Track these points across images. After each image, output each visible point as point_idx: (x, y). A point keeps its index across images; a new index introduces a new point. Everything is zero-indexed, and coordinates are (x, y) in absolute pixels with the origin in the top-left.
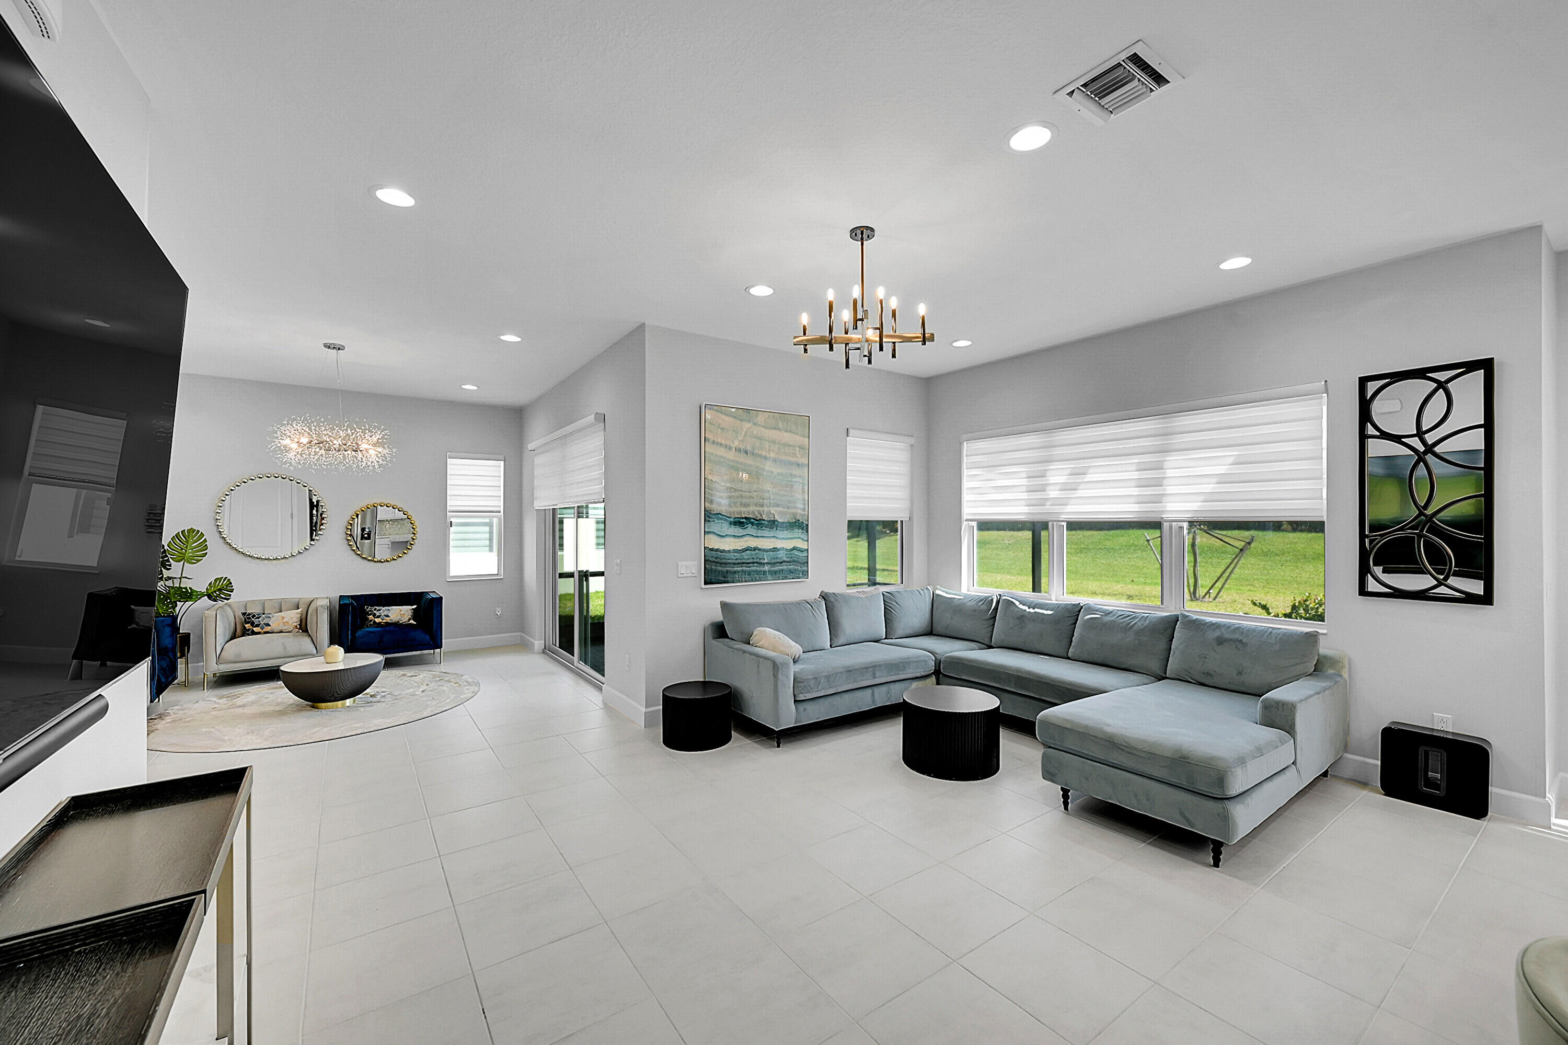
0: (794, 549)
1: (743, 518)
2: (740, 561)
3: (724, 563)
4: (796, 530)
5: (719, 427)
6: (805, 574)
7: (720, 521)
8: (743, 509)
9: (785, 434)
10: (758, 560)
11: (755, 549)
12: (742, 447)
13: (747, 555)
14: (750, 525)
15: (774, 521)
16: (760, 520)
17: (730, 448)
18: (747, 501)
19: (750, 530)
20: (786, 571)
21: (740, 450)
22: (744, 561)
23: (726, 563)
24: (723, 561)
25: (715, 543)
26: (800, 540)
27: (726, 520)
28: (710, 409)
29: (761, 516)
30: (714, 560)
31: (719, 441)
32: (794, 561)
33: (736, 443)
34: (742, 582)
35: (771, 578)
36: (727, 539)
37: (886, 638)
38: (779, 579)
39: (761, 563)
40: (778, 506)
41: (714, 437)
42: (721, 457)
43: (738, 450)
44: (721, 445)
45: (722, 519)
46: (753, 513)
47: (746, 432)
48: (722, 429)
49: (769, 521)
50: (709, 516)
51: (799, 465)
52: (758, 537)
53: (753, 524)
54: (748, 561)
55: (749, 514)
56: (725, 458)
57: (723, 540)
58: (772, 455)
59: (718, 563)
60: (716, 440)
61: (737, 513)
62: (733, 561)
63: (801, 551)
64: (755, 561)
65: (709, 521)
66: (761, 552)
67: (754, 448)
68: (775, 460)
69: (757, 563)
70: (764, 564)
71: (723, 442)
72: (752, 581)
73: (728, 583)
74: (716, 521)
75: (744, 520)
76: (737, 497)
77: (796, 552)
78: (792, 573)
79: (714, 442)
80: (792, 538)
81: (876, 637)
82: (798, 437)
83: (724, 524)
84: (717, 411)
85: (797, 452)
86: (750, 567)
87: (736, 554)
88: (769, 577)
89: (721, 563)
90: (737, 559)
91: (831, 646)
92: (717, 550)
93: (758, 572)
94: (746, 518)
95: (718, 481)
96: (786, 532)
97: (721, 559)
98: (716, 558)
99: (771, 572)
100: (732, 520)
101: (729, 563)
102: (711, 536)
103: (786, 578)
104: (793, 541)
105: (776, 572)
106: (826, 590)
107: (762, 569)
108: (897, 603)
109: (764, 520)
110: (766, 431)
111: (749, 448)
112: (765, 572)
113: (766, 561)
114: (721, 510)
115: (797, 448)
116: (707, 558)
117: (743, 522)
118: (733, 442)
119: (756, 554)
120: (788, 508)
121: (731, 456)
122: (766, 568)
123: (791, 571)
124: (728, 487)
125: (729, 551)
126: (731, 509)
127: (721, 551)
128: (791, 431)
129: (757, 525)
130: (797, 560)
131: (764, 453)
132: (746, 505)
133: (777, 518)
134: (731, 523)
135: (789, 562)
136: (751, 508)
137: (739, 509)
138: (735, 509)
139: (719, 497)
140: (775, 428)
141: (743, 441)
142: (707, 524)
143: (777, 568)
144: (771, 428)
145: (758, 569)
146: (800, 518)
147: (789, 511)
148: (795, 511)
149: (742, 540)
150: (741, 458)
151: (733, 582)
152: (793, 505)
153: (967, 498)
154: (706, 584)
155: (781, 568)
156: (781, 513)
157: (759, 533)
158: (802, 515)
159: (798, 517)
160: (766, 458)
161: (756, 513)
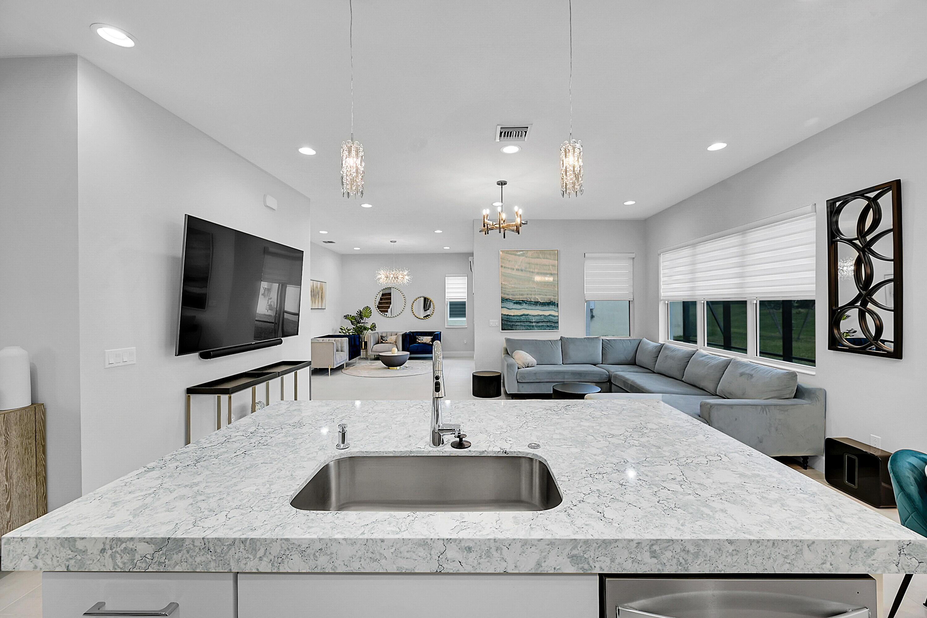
0: (550, 315)
4: (551, 306)
5: (507, 260)
8: (521, 297)
9: (543, 260)
11: (527, 315)
12: (520, 268)
15: (538, 302)
17: (513, 269)
18: (523, 293)
19: (524, 306)
20: (545, 326)
23: (512, 321)
25: (506, 312)
28: (503, 253)
29: (531, 299)
31: (508, 266)
32: (549, 321)
33: (517, 267)
36: (513, 310)
37: (602, 364)
39: (531, 322)
40: (540, 295)
41: (505, 265)
42: (509, 273)
43: (518, 270)
44: (509, 268)
46: (526, 298)
47: (522, 261)
48: (509, 261)
49: (535, 302)
50: (504, 300)
51: (552, 274)
53: (526, 303)
55: (524, 299)
56: (511, 274)
57: (510, 310)
58: (536, 271)
66: (531, 317)
67: (526, 268)
68: (538, 273)
71: (510, 267)
72: (526, 330)
73: (513, 330)
76: (518, 291)
77: (551, 317)
79: (505, 267)
81: (595, 362)
82: (551, 261)
84: (506, 253)
85: (551, 268)
88: (536, 328)
91: (563, 363)
92: (508, 315)
93: (529, 326)
94: (522, 301)
95: (507, 284)
99: (536, 326)
100: (515, 301)
102: (505, 309)
103: (545, 329)
105: (539, 326)
106: (563, 336)
107: (531, 324)
108: (611, 346)
110: (533, 260)
111: (523, 268)
112: (533, 326)
113: (534, 321)
114: (509, 297)
115: (551, 266)
118: (515, 266)
120: (546, 295)
121: (514, 273)
122: (534, 324)
123: (548, 326)
124: (512, 287)
125: (514, 316)
126: (515, 297)
127: (510, 316)
128: (547, 258)
129: (528, 304)
130: (551, 320)
131: (532, 270)
132: (522, 295)
133: (539, 300)
134: (514, 303)
135: (547, 322)
136: (525, 296)
137: (518, 297)
138: (516, 297)
139: (509, 291)
140: (538, 258)
141: (520, 265)
142: (503, 303)
143: (540, 324)
144: (535, 258)
145: (529, 324)
146: (553, 300)
147: (546, 297)
148: (550, 297)
149: (520, 310)
150: (519, 273)
151: (516, 330)
152: (548, 294)
153: (662, 287)
154: (502, 330)
155: (542, 324)
156: (542, 298)
157: (530, 307)
158: (554, 299)
159: (552, 300)
160: (533, 272)
161: (528, 298)
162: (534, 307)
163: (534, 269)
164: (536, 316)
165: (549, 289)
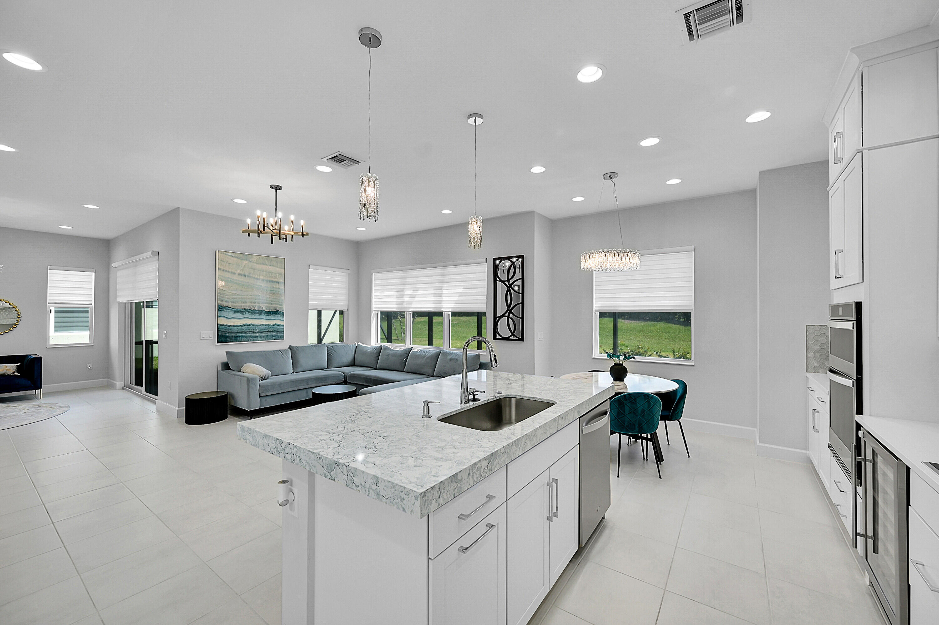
0: (275, 325)
1: (243, 309)
2: (241, 331)
3: (230, 332)
4: (277, 315)
5: (227, 263)
6: (282, 337)
7: (228, 310)
8: (243, 304)
9: (270, 267)
10: (252, 330)
11: (250, 325)
12: (242, 273)
13: (245, 328)
14: (247, 313)
15: (262, 311)
16: (253, 310)
17: (235, 274)
18: (246, 300)
19: (247, 315)
20: (270, 336)
21: (241, 275)
22: (243, 331)
23: (232, 332)
24: (230, 331)
25: (223, 321)
26: (279, 320)
27: (232, 310)
28: (221, 253)
29: (254, 308)
30: (224, 330)
31: (227, 269)
32: (275, 331)
33: (239, 271)
34: (242, 341)
35: (260, 340)
36: (232, 320)
37: (327, 368)
38: (266, 340)
39: (254, 332)
40: (265, 303)
41: (224, 267)
42: (229, 278)
44: (228, 272)
45: (229, 309)
46: (249, 306)
47: (245, 265)
48: (229, 264)
49: (259, 311)
51: (278, 282)
52: (252, 319)
53: (249, 312)
54: (245, 331)
55: (247, 307)
56: (231, 279)
57: (230, 320)
58: (262, 277)
59: (226, 332)
60: (225, 269)
61: (239, 306)
62: (236, 331)
63: (280, 326)
64: (250, 331)
65: (220, 310)
66: (254, 327)
67: (250, 273)
68: (263, 280)
69: (252, 332)
70: (256, 332)
71: (230, 270)
72: (249, 341)
73: (233, 342)
74: (225, 310)
75: (243, 310)
76: (239, 298)
77: (277, 327)
78: (274, 337)
79: (224, 270)
80: (274, 319)
81: (322, 367)
82: (278, 269)
83: (230, 312)
84: (226, 254)
85: (277, 276)
86: (247, 334)
87: (238, 327)
88: (260, 339)
89: (228, 332)
90: (239, 330)
91: (293, 372)
92: (226, 325)
93: (252, 337)
94: (245, 309)
95: (227, 290)
96: (270, 316)
97: (228, 330)
98: (225, 330)
99: (260, 337)
100: (235, 310)
101: (234, 332)
102: (222, 318)
103: (270, 339)
104: (275, 321)
105: (263, 336)
106: (292, 345)
107: (255, 335)
108: (335, 351)
109: (256, 310)
110: (258, 265)
111: (246, 274)
112: (256, 337)
113: (257, 331)
114: (228, 305)
115: (277, 274)
116: (219, 329)
117: (243, 311)
118: (236, 270)
119: (251, 327)
120: (271, 304)
121: (236, 277)
122: (258, 334)
123: (273, 336)
124: (233, 294)
125: (234, 326)
126: (235, 304)
127: (229, 326)
128: (273, 266)
129: (252, 313)
130: (277, 330)
131: (256, 276)
132: (244, 302)
133: (264, 309)
134: (235, 312)
135: (272, 331)
136: (248, 304)
137: (240, 304)
138: (237, 304)
139: (227, 298)
140: (263, 264)
141: (243, 270)
142: (219, 312)
143: (264, 334)
144: (260, 264)
145: (252, 335)
146: (279, 309)
147: (272, 305)
148: (276, 305)
149: (242, 320)
150: (242, 279)
151: (236, 342)
152: (274, 303)
153: (374, 300)
154: (218, 342)
155: (267, 334)
156: (267, 306)
157: (253, 317)
158: (280, 308)
159: (277, 309)
160: (257, 279)
161: (251, 306)
162: (257, 316)
163: (260, 275)
164: (260, 325)
165: (274, 297)
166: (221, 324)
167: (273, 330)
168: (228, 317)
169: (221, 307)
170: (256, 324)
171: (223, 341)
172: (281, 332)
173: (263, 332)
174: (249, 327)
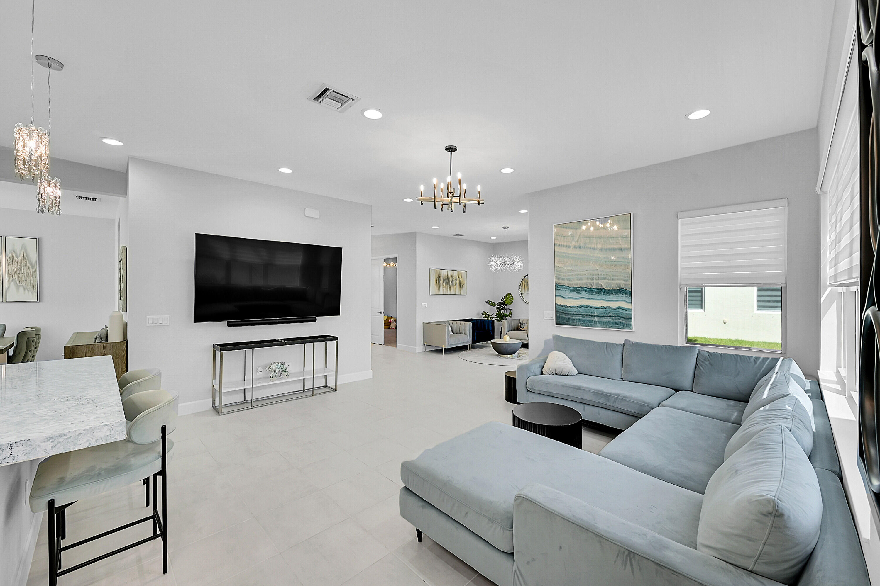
0: (619, 308)
1: (579, 287)
2: (577, 313)
3: (567, 314)
4: (621, 295)
5: (562, 236)
6: (630, 326)
7: (564, 289)
8: (579, 282)
10: (590, 314)
11: (587, 307)
12: (577, 245)
13: (582, 310)
14: (584, 292)
15: (601, 289)
16: (591, 288)
17: (569, 247)
18: (582, 276)
19: (584, 294)
20: (613, 323)
21: (576, 247)
22: (580, 313)
23: (568, 314)
24: (567, 312)
25: (561, 302)
26: (623, 302)
27: (568, 289)
28: (557, 227)
29: (592, 286)
30: (561, 311)
31: (562, 244)
32: (618, 316)
33: (573, 243)
34: (579, 326)
35: (600, 326)
36: (568, 300)
38: (606, 327)
39: (592, 316)
40: (604, 279)
41: (559, 242)
42: (564, 253)
43: (574, 247)
44: (564, 246)
45: (565, 288)
46: (586, 284)
47: (580, 235)
48: (564, 237)
49: (597, 289)
50: (558, 287)
51: (622, 250)
52: (589, 299)
53: (585, 291)
54: (582, 314)
55: (583, 285)
56: (566, 253)
58: (599, 246)
59: (563, 313)
60: (560, 244)
61: (575, 284)
62: (573, 313)
63: (626, 310)
64: (588, 314)
65: (558, 289)
67: (585, 244)
68: (601, 250)
69: (589, 315)
70: (594, 316)
71: (565, 244)
72: (586, 326)
74: (562, 289)
75: (580, 289)
76: (575, 275)
77: (621, 311)
78: (618, 324)
79: (559, 245)
80: (617, 301)
82: (620, 231)
83: (567, 291)
84: (561, 227)
85: (620, 241)
86: (584, 317)
87: (575, 309)
88: (599, 325)
89: (565, 314)
90: (575, 312)
92: (563, 306)
93: (590, 321)
94: (581, 287)
95: (562, 266)
96: (611, 296)
97: (565, 311)
98: (562, 310)
99: (599, 322)
100: (571, 288)
101: (570, 314)
102: (559, 298)
103: (612, 327)
104: (617, 302)
105: (603, 322)
107: (593, 319)
109: (594, 288)
111: (582, 245)
112: (595, 322)
113: (596, 315)
114: (564, 283)
115: (620, 239)
116: (557, 310)
117: (579, 290)
118: (571, 243)
119: (588, 310)
120: (613, 280)
121: (571, 251)
122: (596, 319)
124: (568, 270)
125: (570, 307)
126: (571, 283)
127: (566, 307)
130: (621, 316)
131: (593, 246)
132: (580, 279)
133: (604, 287)
134: (571, 290)
135: (615, 317)
136: (584, 281)
137: (576, 282)
138: (573, 282)
139: (564, 276)
141: (577, 241)
142: (557, 291)
143: (605, 320)
144: (598, 229)
145: (590, 319)
146: (623, 287)
147: (614, 282)
148: (619, 282)
149: (578, 300)
150: (578, 252)
151: (573, 325)
152: (616, 278)
154: (556, 324)
155: (608, 320)
156: (607, 283)
157: (591, 296)
158: (625, 285)
159: (621, 286)
160: (594, 249)
161: (588, 284)
162: (596, 296)
163: (597, 244)
164: (599, 308)
165: (616, 270)
166: (559, 304)
167: (616, 315)
168: (564, 297)
169: (558, 285)
170: (594, 306)
171: (561, 323)
172: (628, 319)
173: (602, 317)
174: (586, 308)
